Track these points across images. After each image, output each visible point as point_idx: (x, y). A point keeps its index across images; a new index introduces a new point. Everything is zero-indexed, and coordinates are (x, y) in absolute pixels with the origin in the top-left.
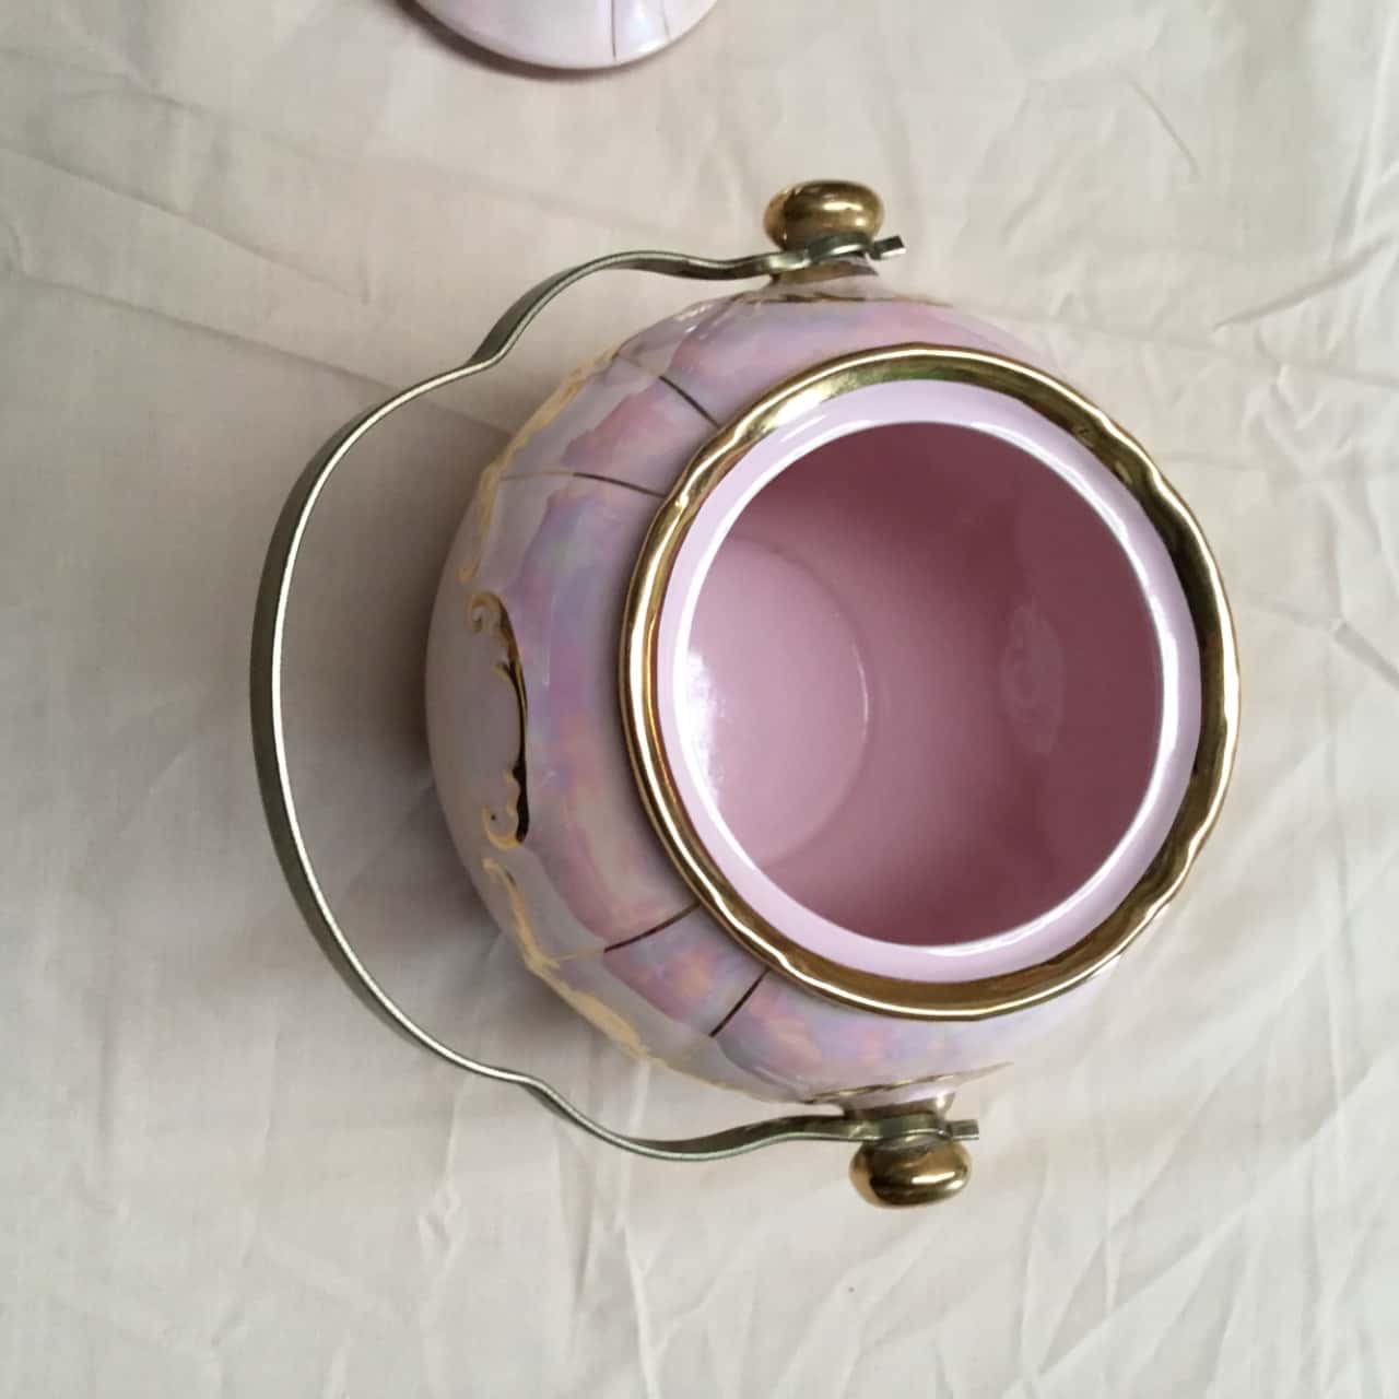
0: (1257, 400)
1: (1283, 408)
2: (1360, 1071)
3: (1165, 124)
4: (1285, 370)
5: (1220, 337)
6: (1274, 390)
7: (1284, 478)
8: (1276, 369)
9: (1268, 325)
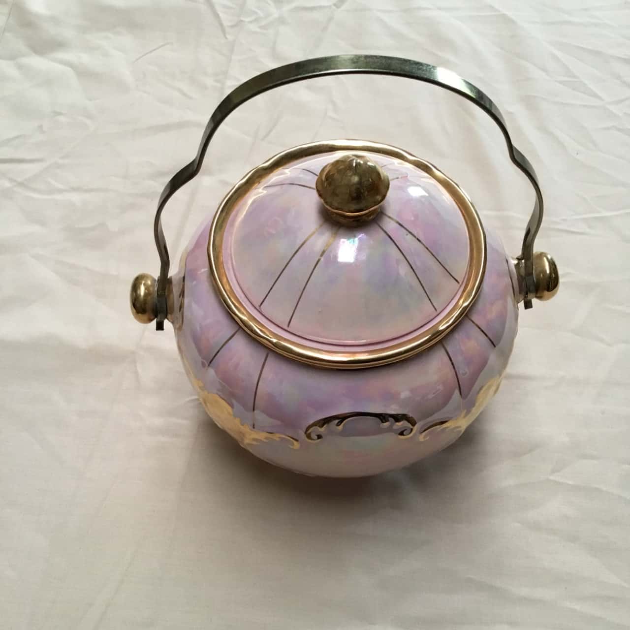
0: (254, 27)
1: (256, 20)
2: (491, 8)
3: (151, 52)
4: (242, 18)
5: (230, 37)
6: (251, 22)
7: (282, 21)
8: (242, 21)
9: (226, 23)
